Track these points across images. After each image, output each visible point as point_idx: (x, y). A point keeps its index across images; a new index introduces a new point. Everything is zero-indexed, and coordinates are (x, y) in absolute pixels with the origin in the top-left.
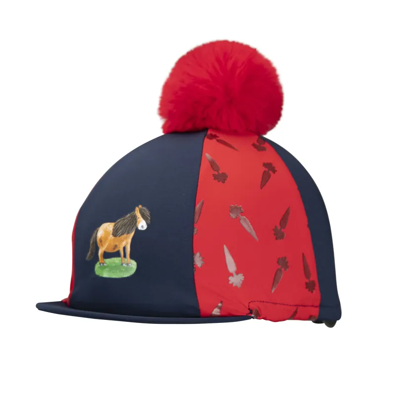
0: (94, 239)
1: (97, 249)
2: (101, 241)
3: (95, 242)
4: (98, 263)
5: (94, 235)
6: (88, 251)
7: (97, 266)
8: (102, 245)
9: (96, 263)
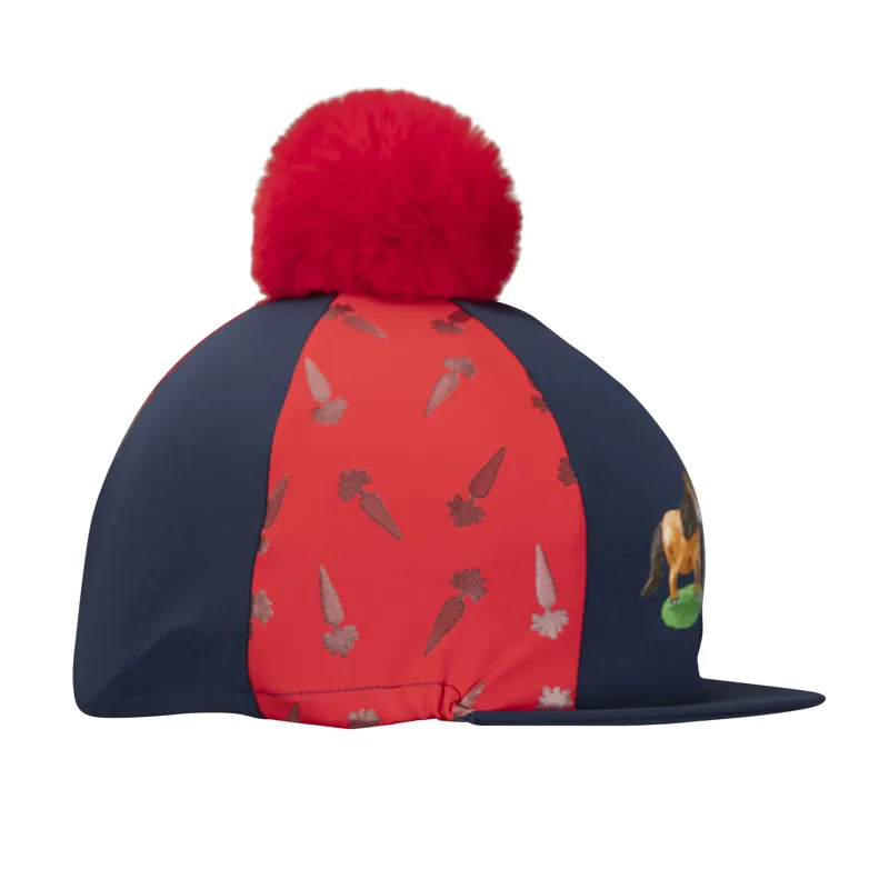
0: (658, 548)
1: (666, 569)
2: (671, 551)
3: (661, 555)
4: (668, 600)
5: (656, 538)
6: (648, 577)
7: (667, 607)
8: (674, 559)
9: (664, 600)
